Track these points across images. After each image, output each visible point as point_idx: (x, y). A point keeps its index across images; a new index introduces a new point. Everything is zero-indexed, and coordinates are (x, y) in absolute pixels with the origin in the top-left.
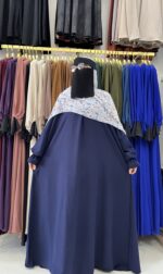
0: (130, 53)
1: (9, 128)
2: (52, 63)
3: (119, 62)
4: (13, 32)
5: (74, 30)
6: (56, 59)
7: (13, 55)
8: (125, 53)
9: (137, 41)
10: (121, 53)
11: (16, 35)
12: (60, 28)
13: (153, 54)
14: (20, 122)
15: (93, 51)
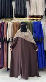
0: (34, 18)
1: (3, 40)
2: (13, 22)
3: (31, 21)
4: (3, 15)
5: (19, 14)
6: (15, 21)
7: (3, 21)
8: (33, 18)
9: (36, 15)
10: (32, 18)
11: (4, 16)
12: (15, 13)
13: (41, 18)
14: (6, 39)
15: (24, 18)
